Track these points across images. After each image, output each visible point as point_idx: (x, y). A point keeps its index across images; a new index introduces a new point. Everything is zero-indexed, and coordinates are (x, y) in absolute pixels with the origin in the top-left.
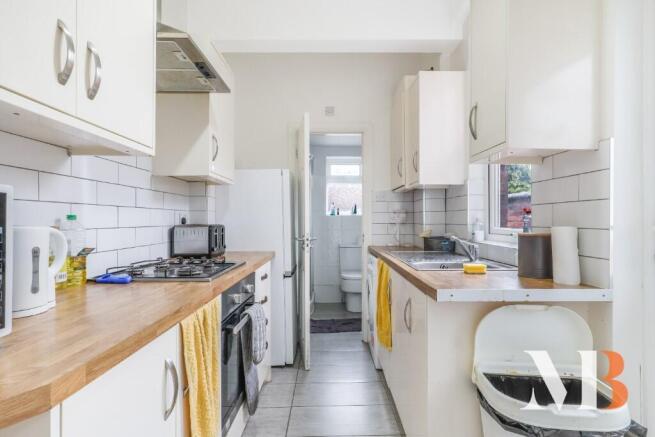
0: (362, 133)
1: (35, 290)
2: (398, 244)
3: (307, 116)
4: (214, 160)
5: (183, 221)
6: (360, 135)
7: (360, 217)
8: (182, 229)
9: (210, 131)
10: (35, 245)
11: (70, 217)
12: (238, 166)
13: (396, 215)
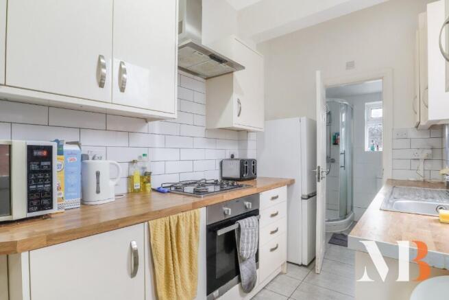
0: (382, 78)
1: (98, 192)
2: (421, 179)
3: (318, 73)
4: (239, 115)
5: (232, 156)
6: (381, 80)
7: (381, 153)
8: (231, 162)
9: (235, 97)
10: (97, 170)
11: (144, 155)
12: (267, 118)
13: (420, 151)
